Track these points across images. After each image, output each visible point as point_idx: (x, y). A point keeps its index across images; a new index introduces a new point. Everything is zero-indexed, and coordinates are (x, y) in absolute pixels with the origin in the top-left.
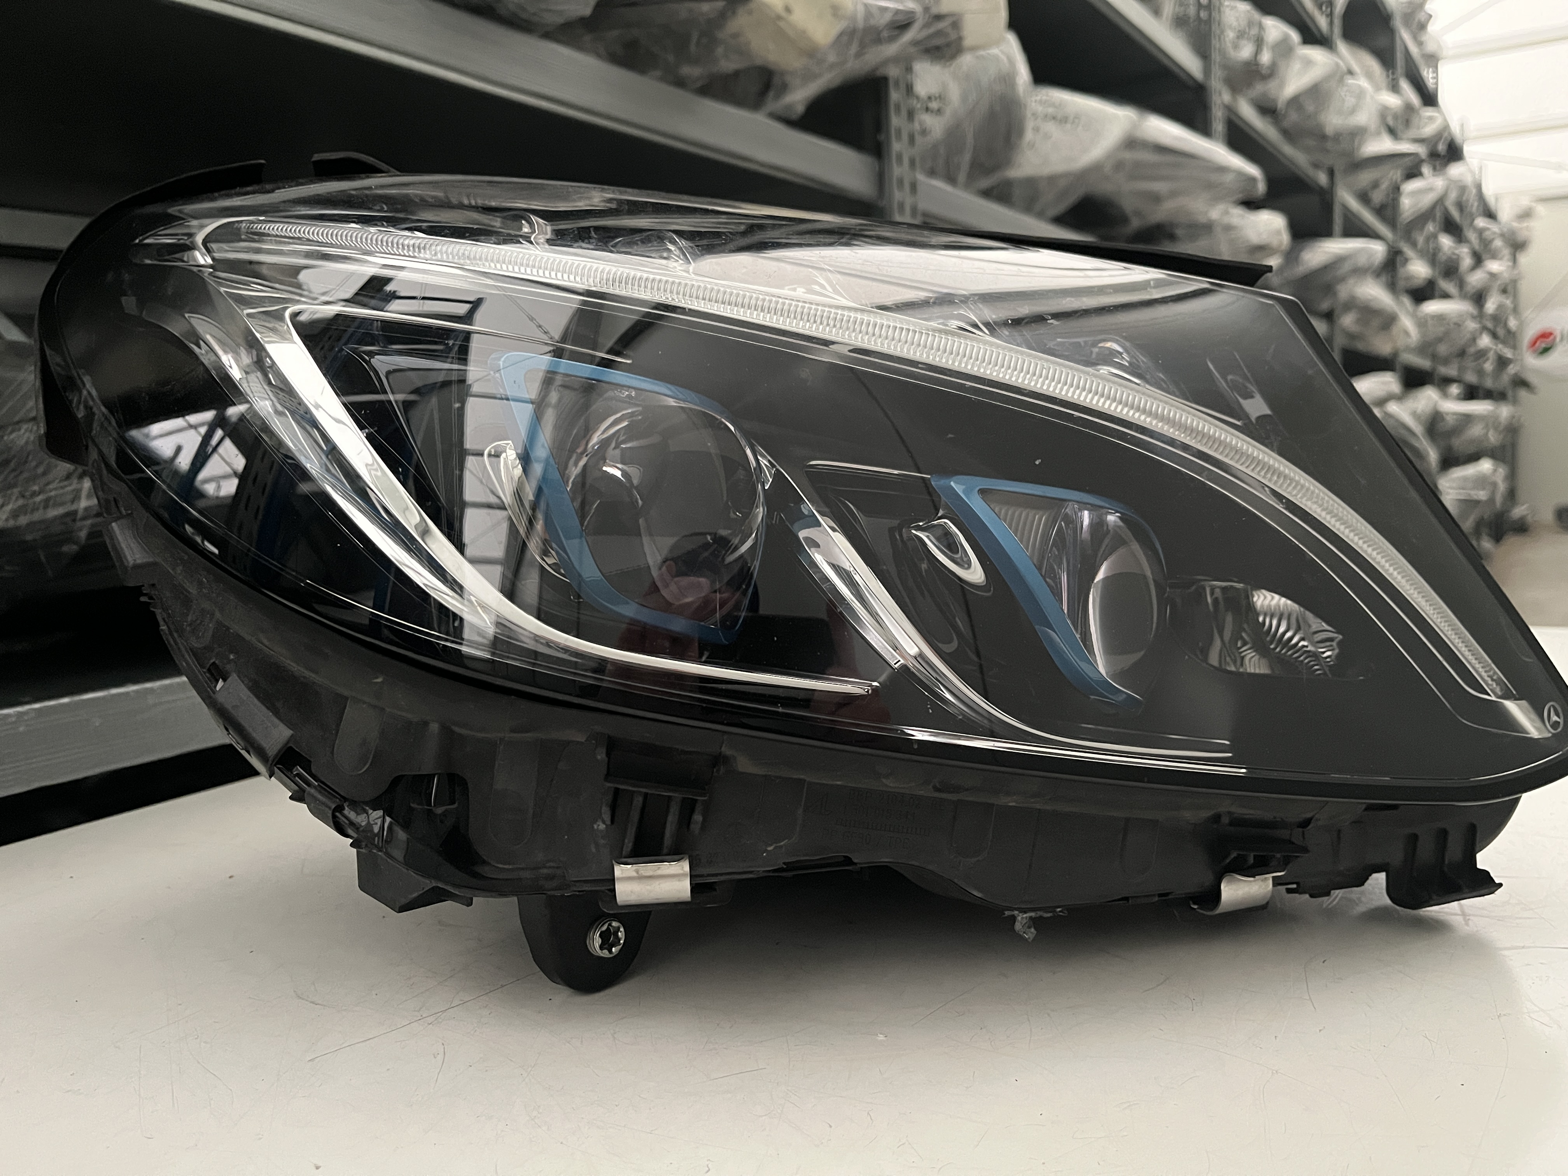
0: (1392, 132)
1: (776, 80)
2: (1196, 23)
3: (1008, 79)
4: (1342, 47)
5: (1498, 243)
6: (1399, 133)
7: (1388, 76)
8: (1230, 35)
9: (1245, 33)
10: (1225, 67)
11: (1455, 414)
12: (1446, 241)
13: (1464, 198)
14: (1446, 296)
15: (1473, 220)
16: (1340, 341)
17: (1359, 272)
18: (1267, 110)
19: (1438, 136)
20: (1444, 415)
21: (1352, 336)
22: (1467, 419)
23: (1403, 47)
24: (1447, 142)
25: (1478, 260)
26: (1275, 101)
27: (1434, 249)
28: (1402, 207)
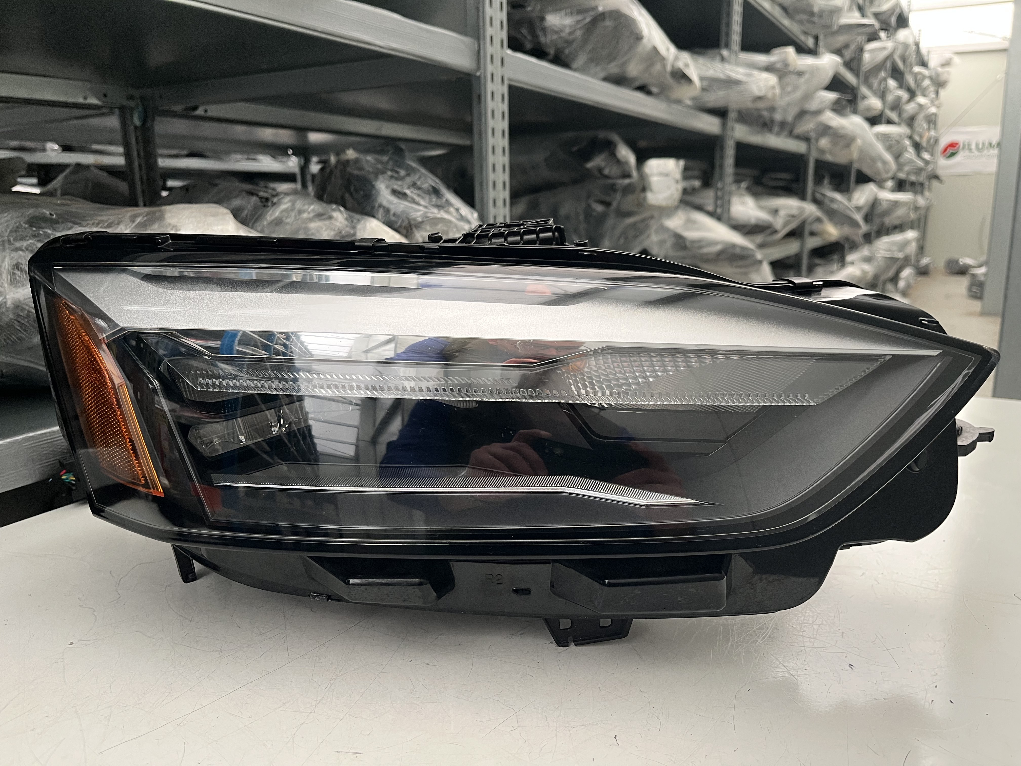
0: (861, 9)
5: (927, 82)
6: (865, 9)
11: (887, 201)
12: (892, 83)
13: (907, 53)
14: (889, 122)
15: (912, 68)
16: (813, 156)
19: (892, 11)
20: (881, 202)
21: (822, 151)
22: (896, 204)
24: (898, 14)
25: (912, 94)
27: (884, 88)
28: (864, 60)
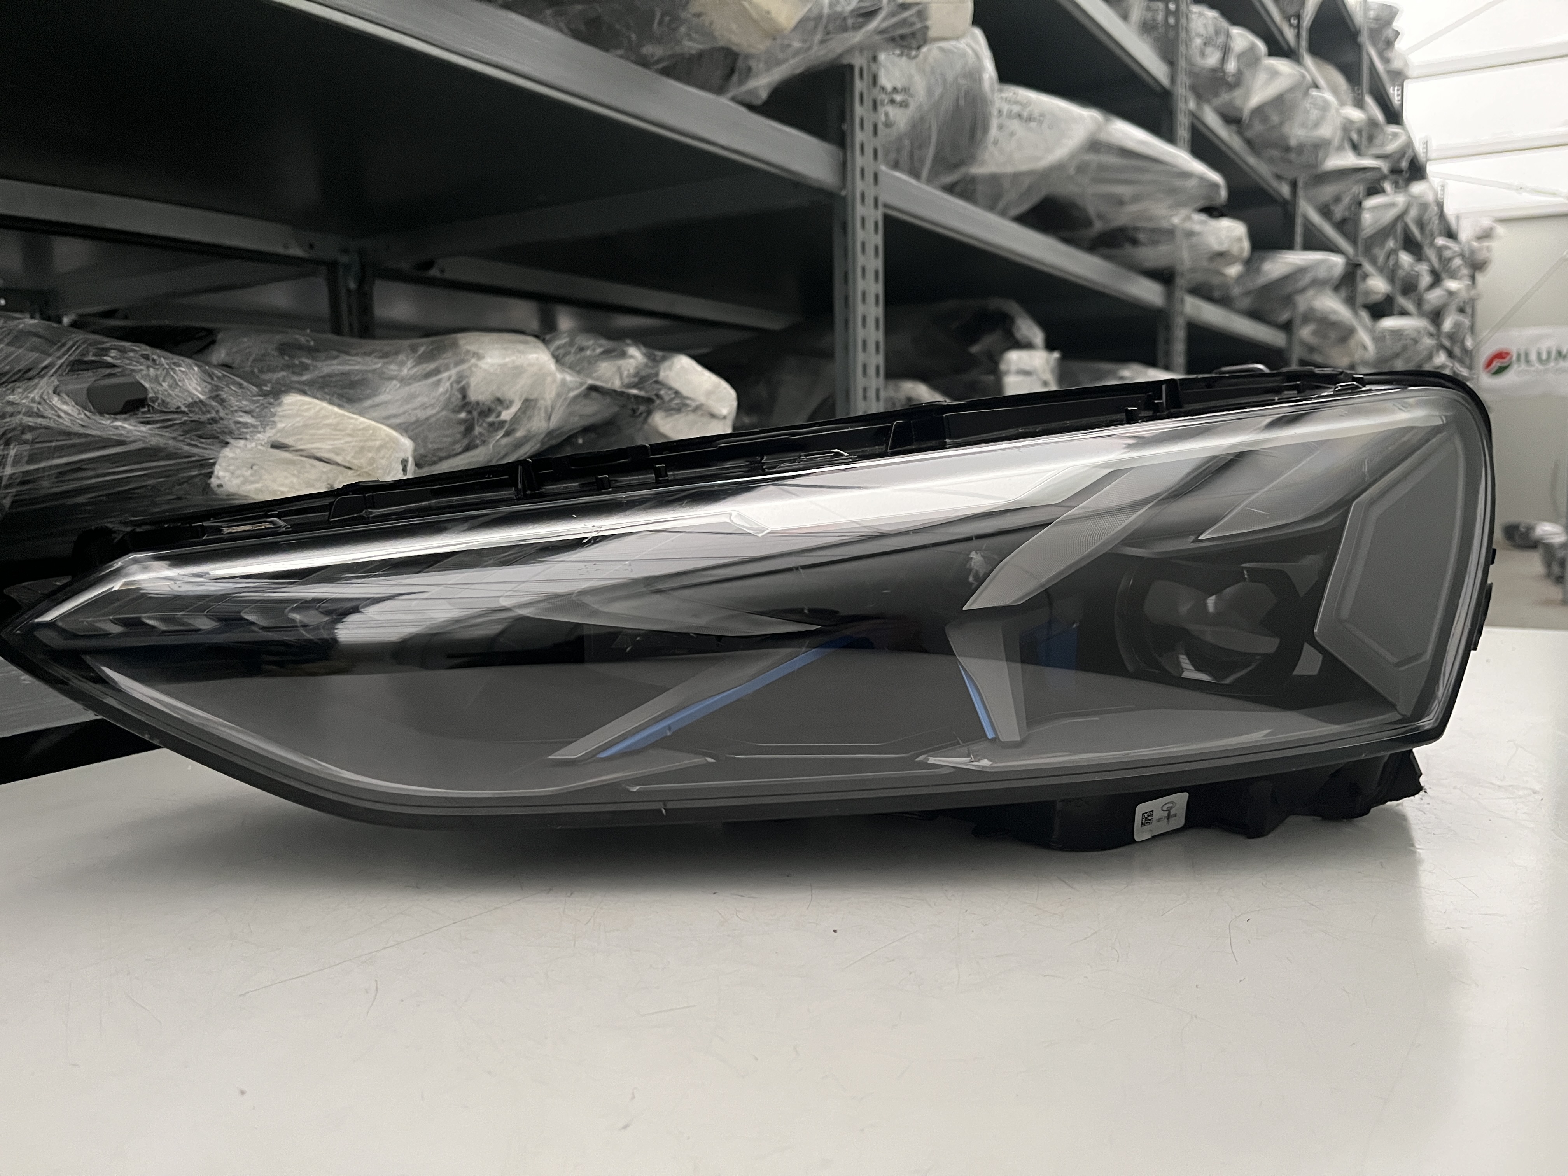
0: (1355, 147)
1: (740, 63)
2: (1163, 28)
3: (974, 75)
4: (1308, 60)
5: (1458, 262)
6: (1363, 148)
7: (1353, 91)
8: (1198, 41)
9: (1213, 40)
10: (1192, 74)
12: (1405, 258)
13: (1426, 217)
14: (1404, 313)
15: (1435, 239)
16: (1296, 352)
17: (1318, 284)
18: (1232, 119)
19: (1402, 153)
21: (1310, 348)
23: (1369, 62)
24: (1411, 159)
25: (1437, 278)
26: (1241, 110)
27: (1393, 266)
28: (1363, 220)
